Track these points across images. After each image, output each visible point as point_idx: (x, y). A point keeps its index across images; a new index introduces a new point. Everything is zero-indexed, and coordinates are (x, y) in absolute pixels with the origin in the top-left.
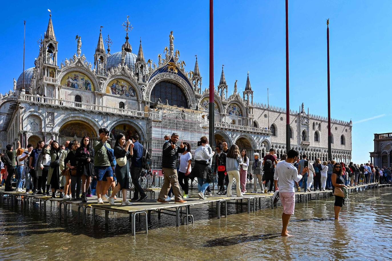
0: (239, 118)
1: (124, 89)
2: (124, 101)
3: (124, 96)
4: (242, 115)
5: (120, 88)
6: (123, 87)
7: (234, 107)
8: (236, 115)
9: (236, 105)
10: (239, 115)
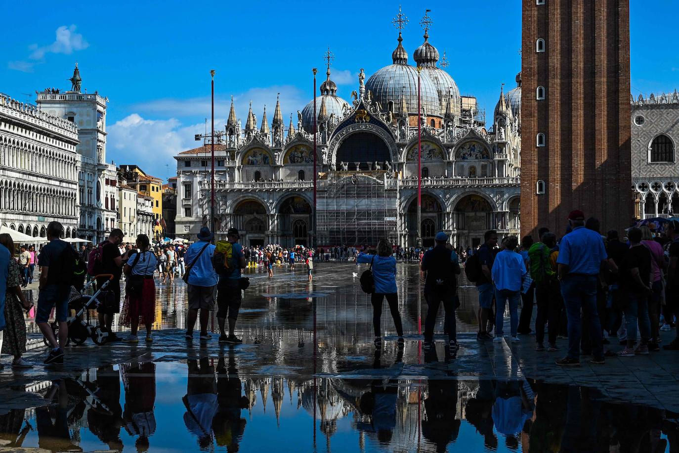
0: (483, 163)
1: (303, 155)
2: (302, 168)
3: (304, 163)
4: (488, 157)
5: (300, 155)
6: (302, 153)
7: (472, 146)
8: (477, 158)
9: (474, 143)
10: (483, 158)
